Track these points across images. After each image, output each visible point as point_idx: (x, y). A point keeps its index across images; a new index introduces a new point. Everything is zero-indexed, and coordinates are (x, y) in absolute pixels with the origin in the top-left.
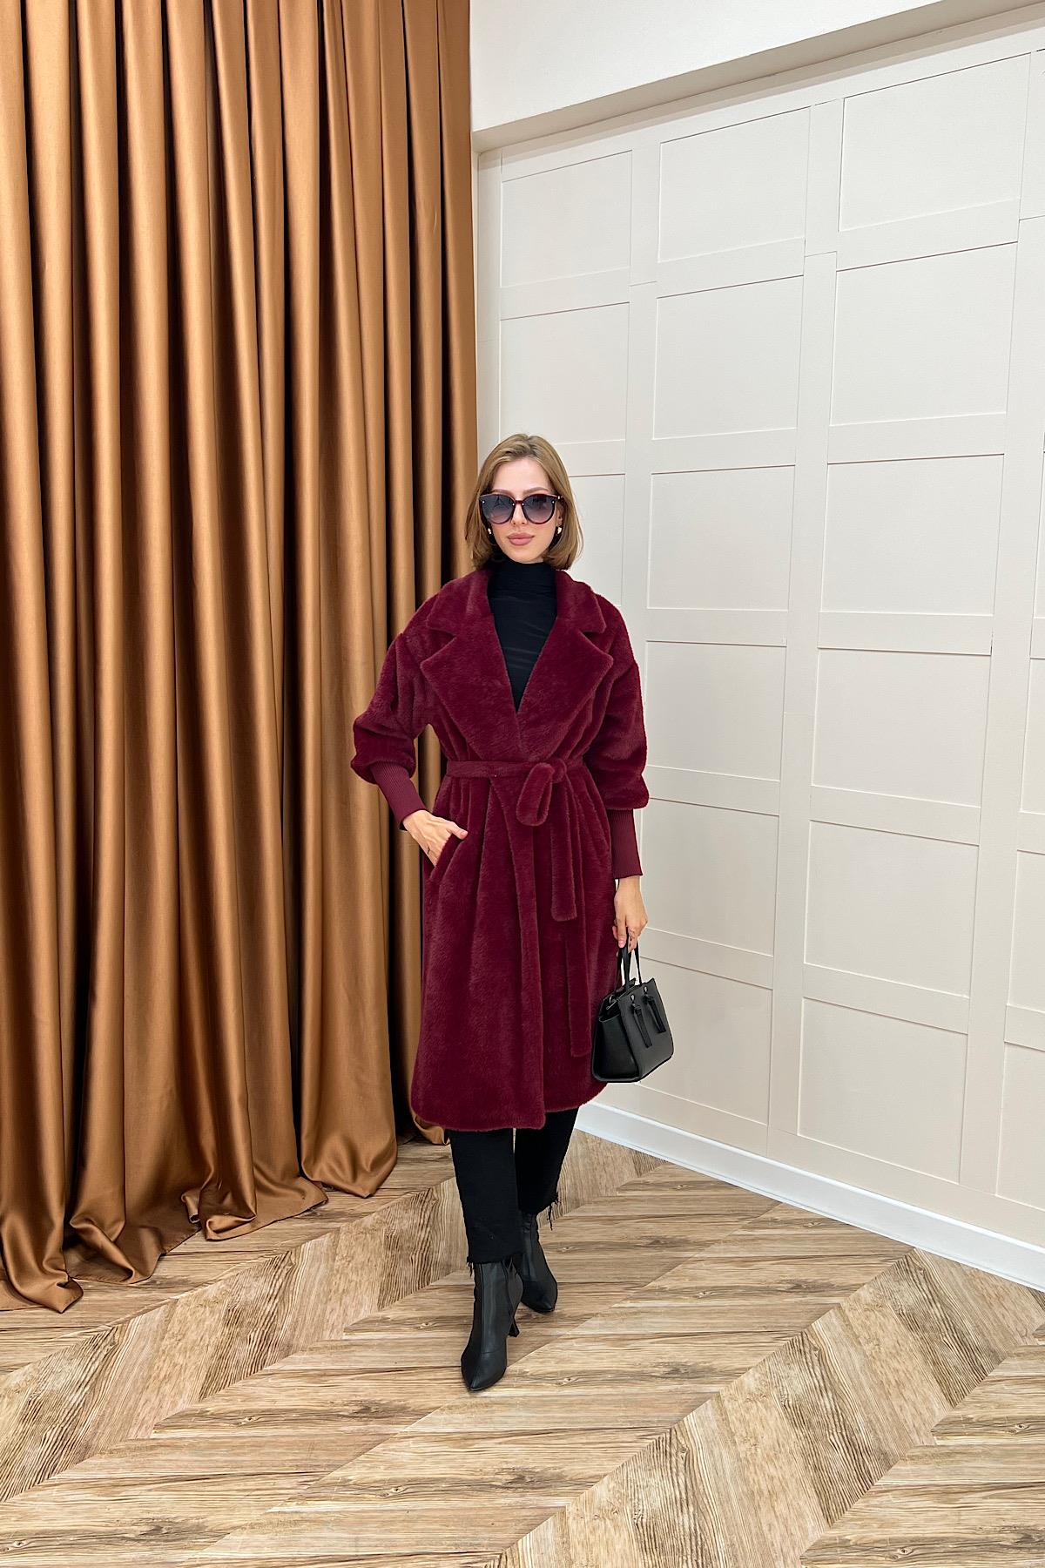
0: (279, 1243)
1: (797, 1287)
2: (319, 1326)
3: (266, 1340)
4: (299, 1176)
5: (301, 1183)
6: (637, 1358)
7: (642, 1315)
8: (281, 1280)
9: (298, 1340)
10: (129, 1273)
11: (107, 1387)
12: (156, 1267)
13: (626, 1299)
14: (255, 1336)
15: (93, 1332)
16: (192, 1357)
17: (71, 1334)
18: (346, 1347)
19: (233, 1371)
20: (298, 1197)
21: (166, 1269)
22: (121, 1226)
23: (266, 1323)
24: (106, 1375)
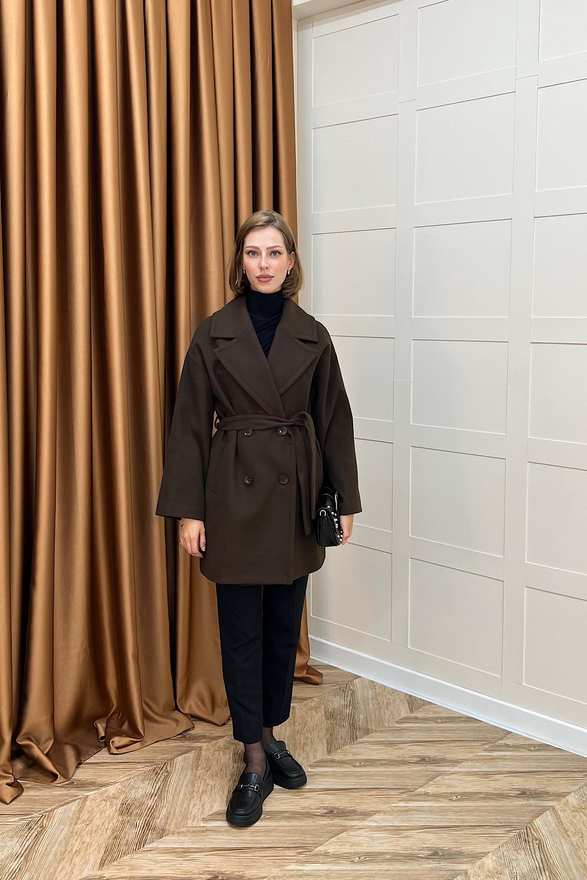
0: (159, 757)
1: (523, 794)
2: (185, 816)
3: (147, 826)
4: (175, 710)
5: (177, 715)
6: (407, 843)
7: (412, 812)
8: (159, 783)
9: (169, 826)
10: (55, 777)
11: (36, 858)
12: (74, 772)
13: (400, 801)
14: (140, 822)
15: (28, 818)
16: (96, 838)
17: (13, 820)
18: (203, 831)
19: (123, 848)
20: (174, 724)
21: (81, 774)
22: (51, 742)
23: (148, 814)
24: (36, 849)
